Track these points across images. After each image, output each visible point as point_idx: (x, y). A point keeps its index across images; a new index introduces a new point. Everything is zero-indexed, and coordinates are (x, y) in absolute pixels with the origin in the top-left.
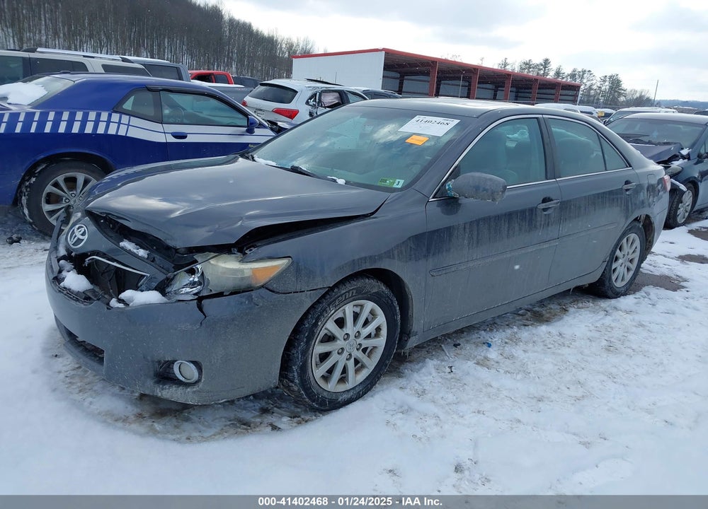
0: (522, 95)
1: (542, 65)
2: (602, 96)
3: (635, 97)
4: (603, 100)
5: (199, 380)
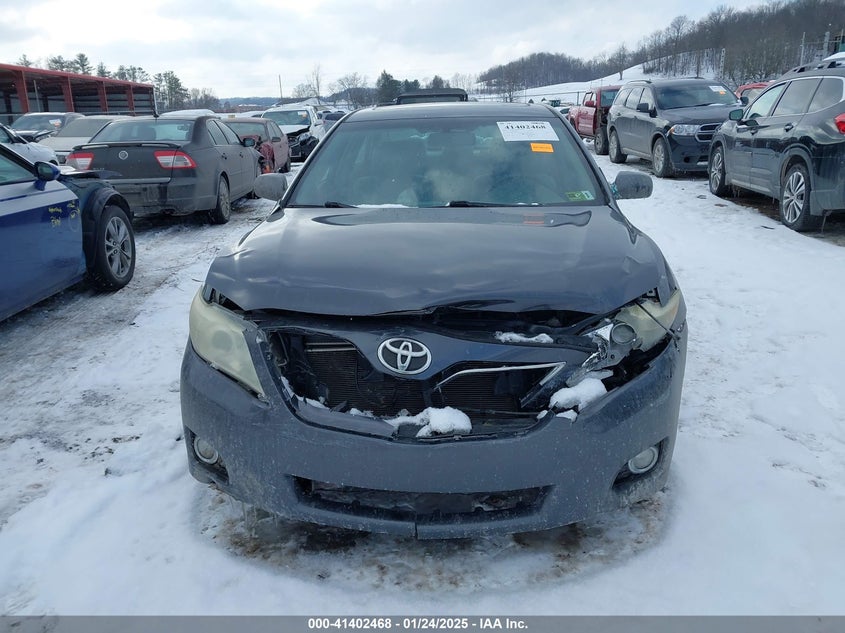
0: (80, 103)
1: (78, 63)
2: (163, 99)
3: (199, 97)
4: (167, 103)
5: (658, 461)
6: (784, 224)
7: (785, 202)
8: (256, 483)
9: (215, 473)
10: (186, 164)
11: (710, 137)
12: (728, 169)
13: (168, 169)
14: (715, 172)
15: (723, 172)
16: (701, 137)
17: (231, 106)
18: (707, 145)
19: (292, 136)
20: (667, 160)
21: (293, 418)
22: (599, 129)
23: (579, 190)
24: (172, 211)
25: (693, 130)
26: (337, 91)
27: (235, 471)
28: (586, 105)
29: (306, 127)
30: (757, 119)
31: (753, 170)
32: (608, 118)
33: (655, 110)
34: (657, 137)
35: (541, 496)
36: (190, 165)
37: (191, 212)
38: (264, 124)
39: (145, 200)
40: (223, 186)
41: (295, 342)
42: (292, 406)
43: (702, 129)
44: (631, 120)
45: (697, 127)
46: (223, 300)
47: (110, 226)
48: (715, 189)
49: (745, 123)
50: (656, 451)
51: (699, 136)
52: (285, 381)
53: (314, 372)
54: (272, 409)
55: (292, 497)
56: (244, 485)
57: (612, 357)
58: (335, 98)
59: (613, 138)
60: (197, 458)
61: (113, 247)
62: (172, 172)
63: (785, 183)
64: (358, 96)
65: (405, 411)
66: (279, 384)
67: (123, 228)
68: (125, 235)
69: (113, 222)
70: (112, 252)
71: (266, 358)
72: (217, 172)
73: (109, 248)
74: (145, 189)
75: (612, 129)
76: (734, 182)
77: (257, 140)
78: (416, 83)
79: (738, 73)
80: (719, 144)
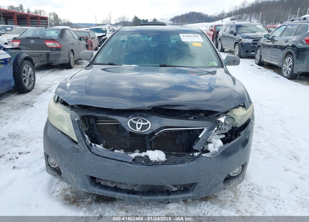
1: (20, 8)
2: (52, 22)
3: (65, 22)
4: (53, 24)
5: (242, 171)
6: (283, 76)
7: (284, 68)
8: (73, 177)
9: (57, 172)
10: (57, 46)
11: (256, 44)
12: (262, 55)
13: (50, 47)
14: (258, 57)
15: (261, 56)
16: (253, 44)
17: (77, 26)
18: (255, 47)
19: (100, 37)
20: (240, 51)
21: (90, 152)
22: (214, 39)
23: (211, 61)
24: (51, 63)
25: (250, 41)
26: (117, 22)
27: (64, 172)
28: (210, 31)
29: (105, 34)
30: (274, 38)
31: (272, 56)
32: (218, 35)
33: (236, 33)
34: (236, 43)
35: (194, 186)
36: (59, 46)
37: (59, 64)
38: (89, 33)
39: (41, 59)
40: (72, 55)
41: (92, 120)
42: (89, 147)
43: (253, 41)
44: (227, 36)
45: (252, 40)
46: (62, 101)
47: (25, 68)
48: (257, 62)
49: (270, 39)
50: (241, 167)
51: (252, 43)
52: (87, 136)
53: (99, 133)
54: (81, 148)
55: (89, 184)
56: (68, 178)
57: (225, 129)
58: (117, 24)
59: (220, 43)
60: (49, 165)
61: (26, 76)
62: (52, 49)
63: (284, 61)
64: (125, 24)
65: (138, 151)
66: (84, 138)
67: (30, 69)
68: (31, 72)
69: (26, 67)
70: (25, 78)
71: (79, 127)
72: (69, 49)
73: (24, 77)
74: (41, 55)
75: (220, 39)
76: (265, 60)
77: (86, 38)
78: (147, 20)
79: (264, 22)
80: (259, 46)
